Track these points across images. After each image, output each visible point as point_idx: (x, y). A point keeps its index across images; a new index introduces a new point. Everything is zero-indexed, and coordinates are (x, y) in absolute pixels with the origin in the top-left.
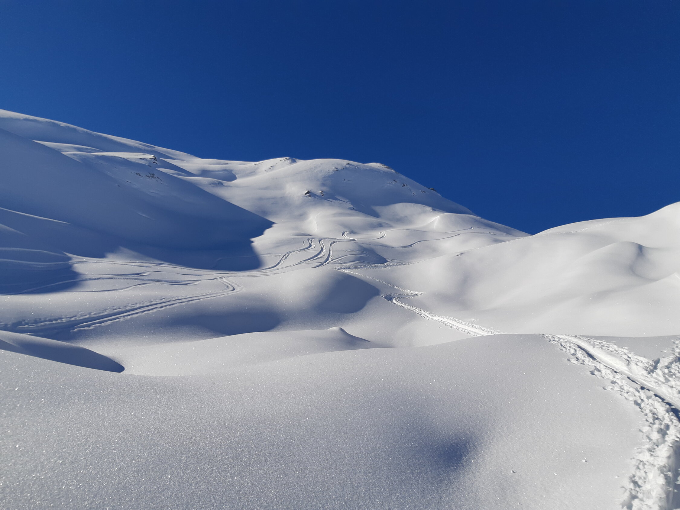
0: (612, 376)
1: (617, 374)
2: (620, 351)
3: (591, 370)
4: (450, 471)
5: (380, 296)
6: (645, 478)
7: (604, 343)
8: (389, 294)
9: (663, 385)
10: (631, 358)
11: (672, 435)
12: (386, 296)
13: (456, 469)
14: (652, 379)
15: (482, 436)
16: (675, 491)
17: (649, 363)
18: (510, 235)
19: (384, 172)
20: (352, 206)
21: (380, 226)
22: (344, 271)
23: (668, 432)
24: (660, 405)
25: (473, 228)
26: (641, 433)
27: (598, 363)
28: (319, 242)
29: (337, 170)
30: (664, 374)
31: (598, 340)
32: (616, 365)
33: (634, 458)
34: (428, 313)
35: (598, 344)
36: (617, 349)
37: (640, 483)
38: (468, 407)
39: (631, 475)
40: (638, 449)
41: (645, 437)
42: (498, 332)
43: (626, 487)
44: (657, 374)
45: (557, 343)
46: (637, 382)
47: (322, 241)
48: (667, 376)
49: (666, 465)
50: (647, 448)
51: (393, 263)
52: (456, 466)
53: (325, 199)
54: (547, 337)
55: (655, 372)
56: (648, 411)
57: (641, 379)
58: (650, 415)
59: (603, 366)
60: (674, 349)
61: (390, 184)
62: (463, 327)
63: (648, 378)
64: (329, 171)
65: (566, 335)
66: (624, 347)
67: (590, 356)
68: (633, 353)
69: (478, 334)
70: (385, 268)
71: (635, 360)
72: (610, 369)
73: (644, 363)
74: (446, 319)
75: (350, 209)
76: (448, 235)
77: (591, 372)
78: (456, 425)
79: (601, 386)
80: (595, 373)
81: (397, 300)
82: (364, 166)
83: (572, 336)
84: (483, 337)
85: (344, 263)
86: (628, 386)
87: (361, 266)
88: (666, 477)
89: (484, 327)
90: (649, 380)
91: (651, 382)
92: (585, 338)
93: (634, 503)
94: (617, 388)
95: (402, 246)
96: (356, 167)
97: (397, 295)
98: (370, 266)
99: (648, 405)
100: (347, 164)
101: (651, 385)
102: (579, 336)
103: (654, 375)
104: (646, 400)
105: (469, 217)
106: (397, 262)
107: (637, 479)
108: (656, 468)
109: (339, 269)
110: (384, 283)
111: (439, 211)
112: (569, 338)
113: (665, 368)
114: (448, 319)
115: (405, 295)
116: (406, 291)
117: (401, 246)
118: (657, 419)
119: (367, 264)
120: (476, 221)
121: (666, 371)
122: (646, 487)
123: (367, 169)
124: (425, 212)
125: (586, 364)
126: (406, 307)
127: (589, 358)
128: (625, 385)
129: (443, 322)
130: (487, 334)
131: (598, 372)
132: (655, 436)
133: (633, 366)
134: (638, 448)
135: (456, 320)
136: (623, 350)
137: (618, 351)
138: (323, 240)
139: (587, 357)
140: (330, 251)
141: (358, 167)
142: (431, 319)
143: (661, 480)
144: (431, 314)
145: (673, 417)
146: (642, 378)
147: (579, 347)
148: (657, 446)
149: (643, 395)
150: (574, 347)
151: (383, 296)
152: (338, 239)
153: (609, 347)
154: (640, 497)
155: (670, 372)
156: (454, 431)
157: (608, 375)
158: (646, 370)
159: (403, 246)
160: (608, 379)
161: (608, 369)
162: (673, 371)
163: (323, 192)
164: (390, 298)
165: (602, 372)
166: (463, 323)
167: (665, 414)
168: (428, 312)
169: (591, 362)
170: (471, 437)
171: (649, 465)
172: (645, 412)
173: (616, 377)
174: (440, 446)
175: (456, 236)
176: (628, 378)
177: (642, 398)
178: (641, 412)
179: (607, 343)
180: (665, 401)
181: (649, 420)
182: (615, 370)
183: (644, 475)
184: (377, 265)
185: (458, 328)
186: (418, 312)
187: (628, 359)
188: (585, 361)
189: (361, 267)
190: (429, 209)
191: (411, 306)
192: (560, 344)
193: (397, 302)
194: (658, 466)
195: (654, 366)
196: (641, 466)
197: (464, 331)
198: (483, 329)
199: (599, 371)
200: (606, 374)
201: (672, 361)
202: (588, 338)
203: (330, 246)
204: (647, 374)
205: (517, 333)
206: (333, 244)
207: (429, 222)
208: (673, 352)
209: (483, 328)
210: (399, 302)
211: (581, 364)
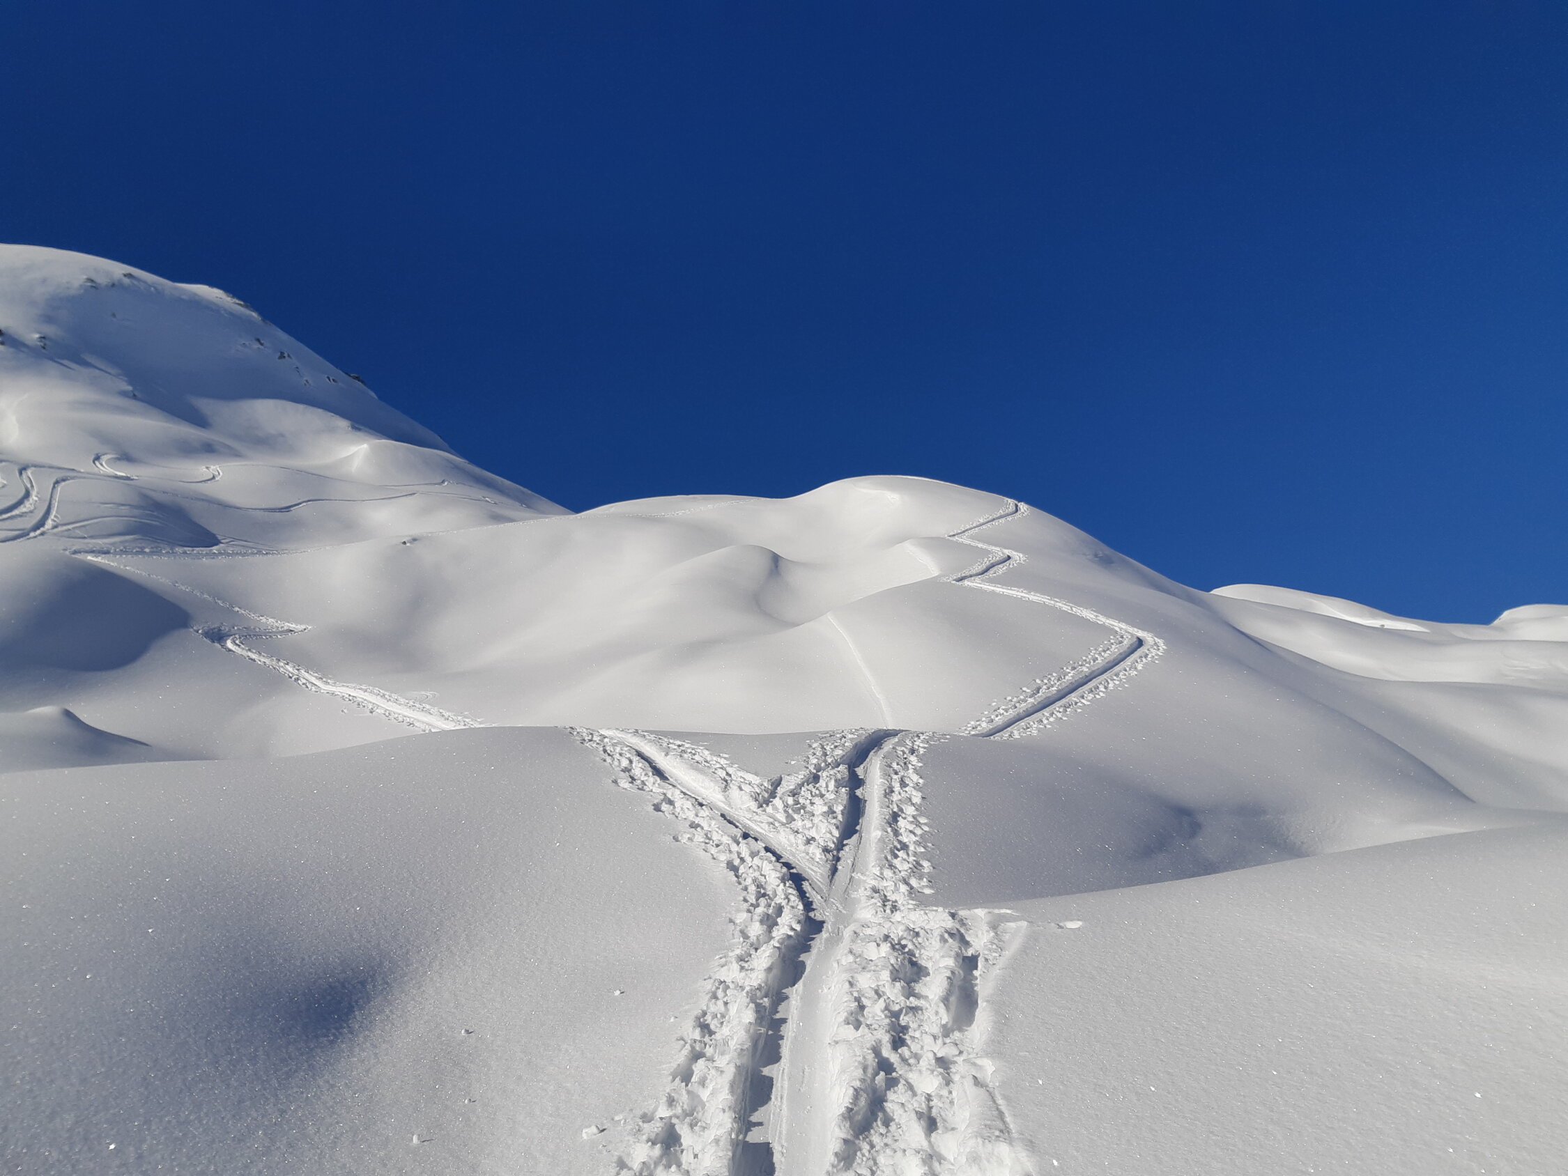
0: (694, 812)
1: (703, 809)
2: (714, 762)
3: (655, 802)
4: (316, 1047)
5: (192, 630)
6: (723, 1016)
7: (687, 745)
8: (216, 626)
9: (781, 829)
10: (732, 776)
11: (784, 925)
12: (208, 631)
13: (332, 1042)
14: (765, 818)
15: (408, 959)
16: (770, 1032)
17: (762, 785)
18: (529, 507)
19: (231, 314)
20: (130, 388)
21: (209, 449)
22: (89, 557)
23: (779, 920)
24: (773, 868)
25: (446, 483)
26: (731, 926)
27: (671, 787)
28: (21, 474)
29: (92, 286)
30: (786, 806)
31: (678, 739)
32: (703, 791)
33: (710, 978)
34: (316, 677)
35: (676, 747)
36: (708, 759)
37: (712, 1027)
38: (381, 895)
39: (698, 1012)
40: (721, 958)
41: (737, 933)
42: (480, 723)
43: (686, 1039)
44: (775, 809)
45: (597, 746)
46: (738, 824)
47: (29, 472)
48: (790, 811)
49: (763, 985)
50: (737, 955)
51: (237, 549)
52: (334, 1035)
53: (52, 359)
54: (578, 733)
55: (770, 804)
56: (749, 881)
57: (744, 817)
58: (752, 888)
59: (679, 793)
60: (809, 758)
61: (244, 348)
62: (400, 712)
63: (757, 814)
64: (68, 283)
65: (617, 729)
66: (721, 755)
67: (658, 772)
68: (736, 766)
69: (434, 727)
70: (214, 560)
71: (739, 779)
72: (690, 799)
73: (755, 786)
74: (362, 692)
75: (124, 394)
76: (385, 493)
77: (654, 805)
78: (348, 938)
79: (670, 834)
80: (663, 808)
81: (237, 642)
82: (176, 288)
83: (630, 731)
84: (444, 733)
85: (92, 537)
86: (720, 832)
87: (142, 548)
88: (759, 1009)
89: (449, 711)
90: (759, 820)
91: (762, 823)
92: (652, 737)
93: (696, 1067)
94: (699, 837)
95: (263, 507)
96: (150, 286)
97: (238, 629)
98: (168, 550)
99: (751, 869)
100: (125, 275)
101: (762, 828)
102: (643, 732)
103: (769, 809)
104: (748, 859)
105: (440, 456)
106: (247, 547)
107: (708, 1018)
108: (744, 993)
109: (75, 552)
110: (204, 598)
111: (369, 433)
112: (624, 736)
113: (789, 796)
114: (366, 691)
115: (260, 629)
116: (263, 619)
117: (260, 507)
118: (764, 895)
119: (162, 546)
120: (456, 467)
121: (790, 801)
122: (722, 1033)
123: (183, 297)
124: (332, 430)
125: (648, 789)
126: (261, 659)
127: (656, 777)
128: (715, 830)
129: (352, 699)
130: (455, 726)
131: (667, 806)
132: (756, 929)
133: (734, 791)
134: (721, 956)
135: (384, 695)
136: (719, 761)
137: (711, 762)
138: (33, 468)
139: (650, 774)
140: (51, 501)
141: (155, 288)
142: (322, 691)
143: (749, 1016)
144: (324, 680)
145: (790, 891)
146: (746, 816)
147: (640, 754)
148: (756, 949)
149: (744, 848)
150: (628, 755)
151: (200, 632)
152: (80, 472)
153: (694, 754)
154: (708, 1055)
155: (797, 803)
156: (340, 953)
157: (686, 810)
158: (756, 800)
159: (266, 507)
160: (685, 819)
161: (688, 799)
162: (801, 801)
163: (44, 338)
164: (218, 636)
165: (676, 805)
166: (402, 700)
167: (778, 886)
168: (316, 675)
169: (657, 785)
170: (381, 964)
171: (735, 988)
172: (744, 883)
173: (700, 815)
174: (300, 992)
175: (404, 498)
176: (723, 815)
177: (741, 856)
178: (737, 884)
179: (693, 747)
180: (781, 861)
181: (748, 899)
182: (700, 800)
183: (722, 1009)
184: (190, 549)
185: (388, 714)
186: (292, 673)
187: (727, 778)
188: (647, 784)
189: (142, 552)
190: (343, 424)
191: (275, 659)
192: (602, 749)
193: (237, 648)
194: (748, 988)
195: (770, 791)
196: (720, 994)
197: (401, 719)
198: (446, 716)
199: (671, 802)
200: (682, 808)
201: (802, 781)
202: (660, 736)
203: (54, 487)
204: (757, 807)
205: (520, 725)
206: (63, 483)
207: (343, 456)
208: (805, 764)
209: (447, 714)
210: (243, 646)
211: (638, 789)
